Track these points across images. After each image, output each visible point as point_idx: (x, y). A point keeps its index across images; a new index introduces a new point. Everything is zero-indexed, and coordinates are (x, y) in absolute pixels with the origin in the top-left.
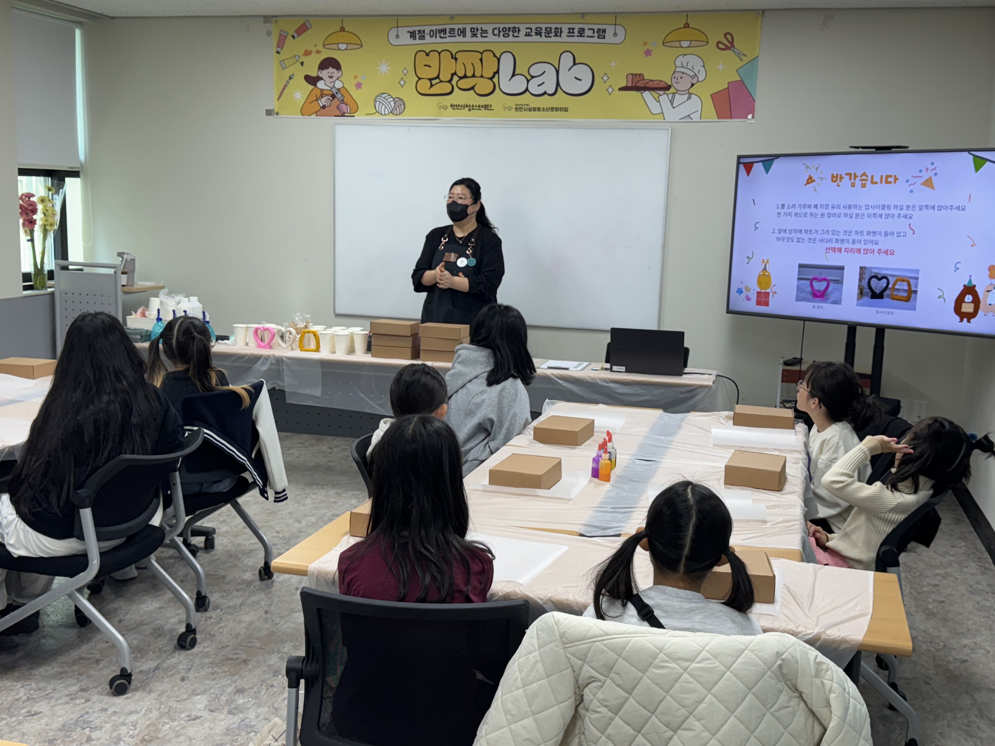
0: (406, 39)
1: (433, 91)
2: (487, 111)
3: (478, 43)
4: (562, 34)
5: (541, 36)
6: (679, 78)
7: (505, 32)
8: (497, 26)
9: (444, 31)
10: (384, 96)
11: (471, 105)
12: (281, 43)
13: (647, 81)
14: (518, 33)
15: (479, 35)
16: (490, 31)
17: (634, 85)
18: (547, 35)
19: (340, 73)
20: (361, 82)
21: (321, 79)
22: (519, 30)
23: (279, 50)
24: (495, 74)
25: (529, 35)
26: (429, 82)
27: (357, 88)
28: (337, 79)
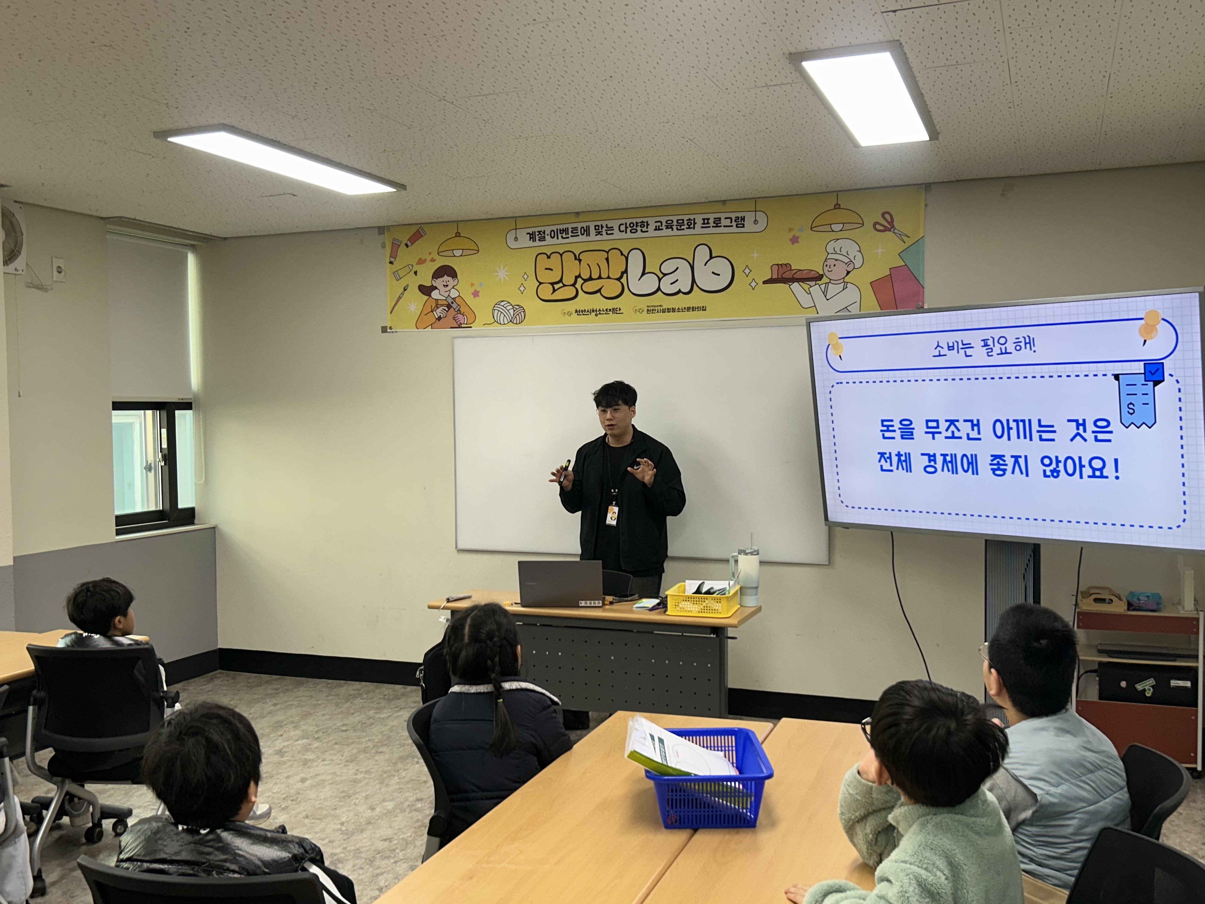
0: (524, 240)
1: (556, 296)
2: (615, 315)
3: (604, 242)
4: (696, 225)
5: (672, 230)
6: (832, 266)
7: (633, 228)
8: (623, 221)
9: (566, 231)
10: (502, 304)
11: (598, 310)
12: (394, 254)
13: (794, 272)
14: (647, 228)
15: (604, 233)
16: (616, 228)
17: (780, 277)
18: (679, 227)
19: (456, 281)
20: (478, 290)
21: (436, 288)
22: (648, 225)
23: (392, 260)
24: (623, 273)
25: (659, 229)
26: (550, 286)
27: (475, 297)
28: (453, 288)
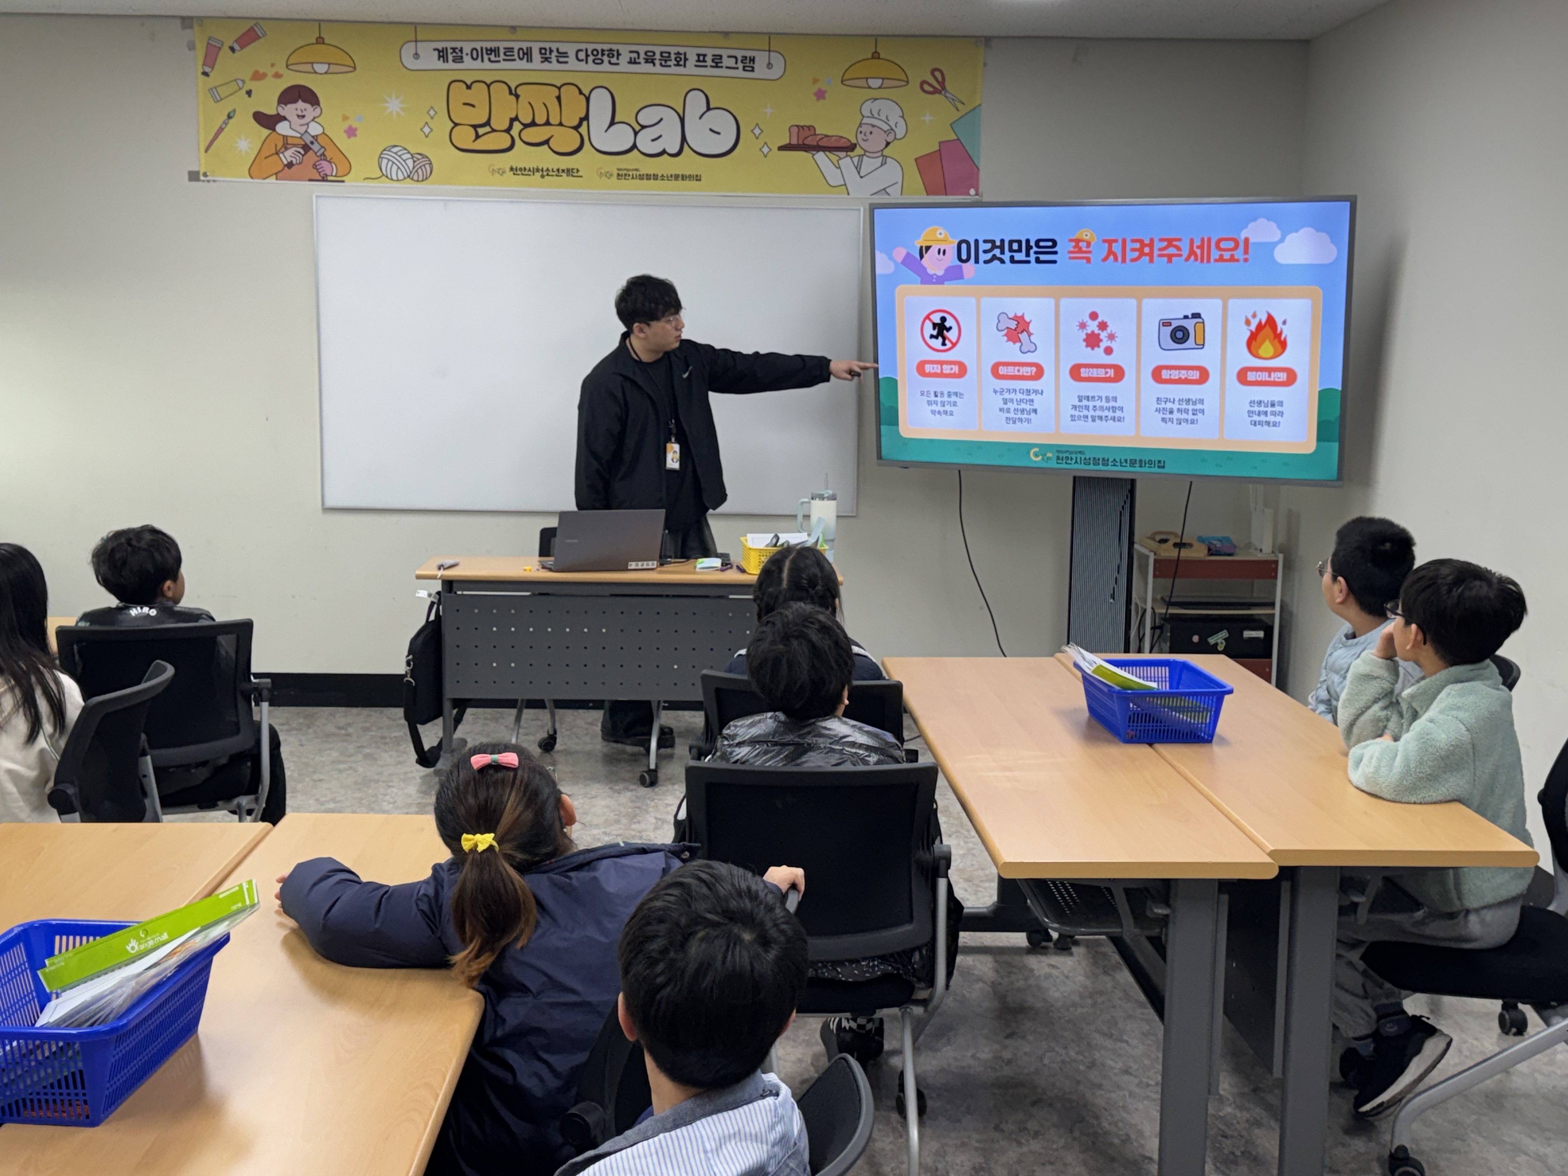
0: (430, 60)
1: (480, 145)
2: (571, 178)
3: (554, 72)
4: (687, 63)
5: (654, 65)
6: (868, 133)
7: (598, 56)
8: (583, 46)
9: (494, 51)
10: (395, 150)
11: (545, 169)
12: (211, 59)
13: (819, 137)
14: (618, 59)
15: (554, 59)
16: (572, 54)
17: (801, 142)
18: (663, 63)
19: (318, 110)
20: (354, 126)
21: (284, 119)
22: (618, 54)
23: (207, 69)
24: (582, 120)
25: (635, 63)
26: (472, 130)
27: (349, 137)
28: (313, 120)
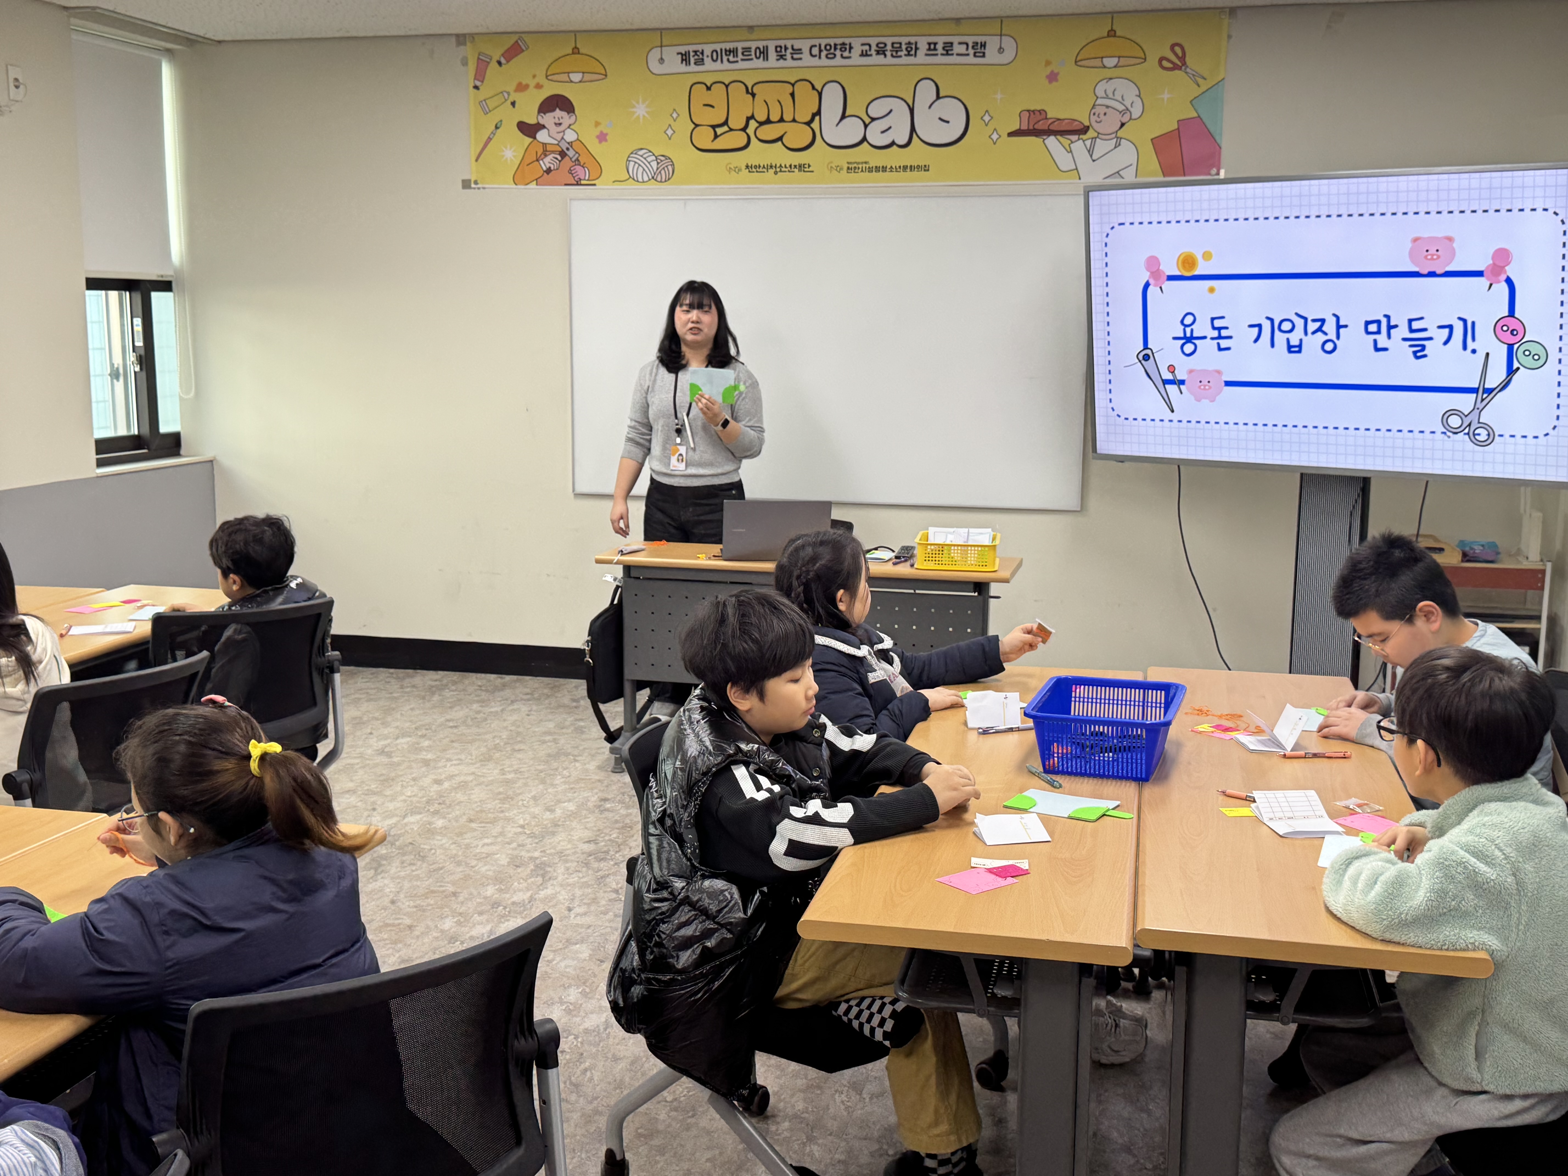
0: (674, 64)
1: (718, 145)
2: (803, 173)
3: (788, 70)
4: (918, 52)
5: (885, 56)
6: (1102, 116)
7: (830, 51)
8: (816, 42)
9: (733, 52)
10: (641, 153)
11: (778, 165)
12: (480, 75)
13: (1050, 121)
14: (850, 52)
15: (789, 56)
16: (806, 50)
17: (1031, 127)
18: (894, 54)
19: (573, 118)
20: (605, 132)
21: (544, 127)
22: (851, 48)
23: (478, 83)
24: (814, 116)
25: (867, 55)
26: (711, 130)
27: (600, 142)
28: (569, 127)
